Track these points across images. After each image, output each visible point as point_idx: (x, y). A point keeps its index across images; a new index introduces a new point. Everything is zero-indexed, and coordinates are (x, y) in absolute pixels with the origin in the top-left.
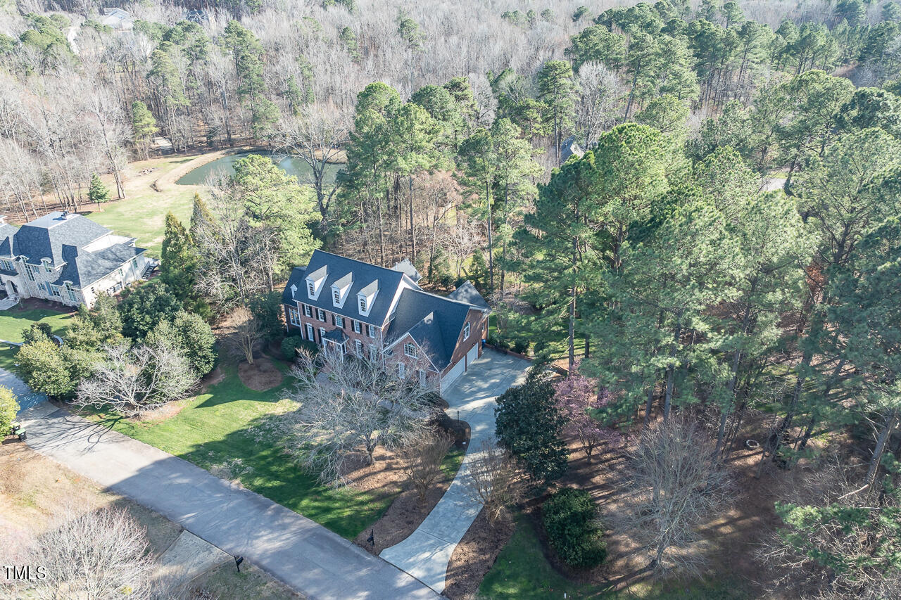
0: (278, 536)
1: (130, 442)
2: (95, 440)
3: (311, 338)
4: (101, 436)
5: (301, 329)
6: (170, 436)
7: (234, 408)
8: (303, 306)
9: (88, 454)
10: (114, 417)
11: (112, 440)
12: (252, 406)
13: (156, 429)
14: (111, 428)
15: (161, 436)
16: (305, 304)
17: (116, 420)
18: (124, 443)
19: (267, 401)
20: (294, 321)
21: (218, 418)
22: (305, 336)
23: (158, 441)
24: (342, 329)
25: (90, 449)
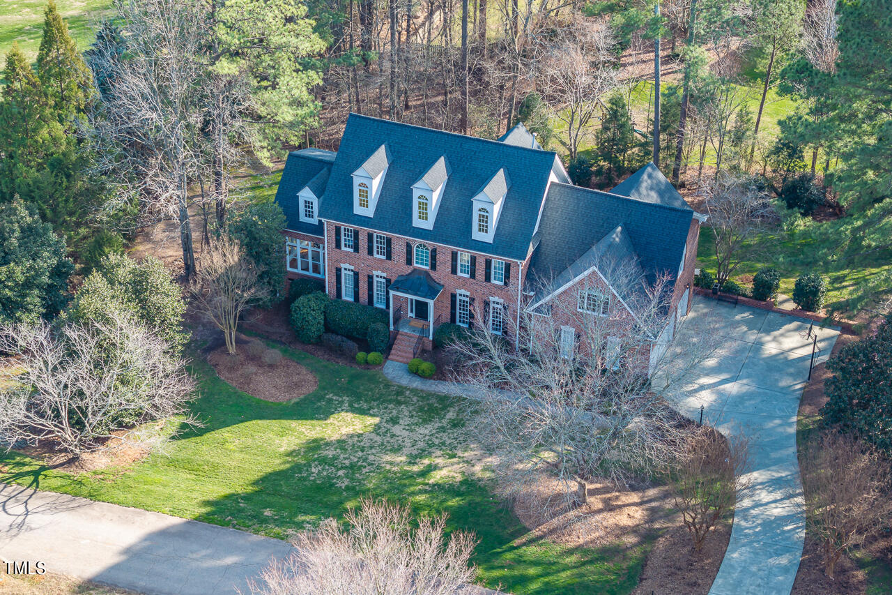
1: (94, 507)
2: (20, 509)
3: (347, 297)
4: (26, 502)
5: (324, 281)
6: (168, 490)
7: (257, 435)
8: (338, 230)
9: (24, 535)
10: (26, 469)
11: (54, 508)
12: (289, 429)
13: (131, 483)
14: (37, 487)
15: (149, 493)
16: (344, 226)
17: (36, 474)
18: (87, 510)
19: (312, 419)
20: (294, 263)
21: (237, 455)
22: (334, 291)
23: (149, 501)
24: (426, 273)
25: (20, 526)
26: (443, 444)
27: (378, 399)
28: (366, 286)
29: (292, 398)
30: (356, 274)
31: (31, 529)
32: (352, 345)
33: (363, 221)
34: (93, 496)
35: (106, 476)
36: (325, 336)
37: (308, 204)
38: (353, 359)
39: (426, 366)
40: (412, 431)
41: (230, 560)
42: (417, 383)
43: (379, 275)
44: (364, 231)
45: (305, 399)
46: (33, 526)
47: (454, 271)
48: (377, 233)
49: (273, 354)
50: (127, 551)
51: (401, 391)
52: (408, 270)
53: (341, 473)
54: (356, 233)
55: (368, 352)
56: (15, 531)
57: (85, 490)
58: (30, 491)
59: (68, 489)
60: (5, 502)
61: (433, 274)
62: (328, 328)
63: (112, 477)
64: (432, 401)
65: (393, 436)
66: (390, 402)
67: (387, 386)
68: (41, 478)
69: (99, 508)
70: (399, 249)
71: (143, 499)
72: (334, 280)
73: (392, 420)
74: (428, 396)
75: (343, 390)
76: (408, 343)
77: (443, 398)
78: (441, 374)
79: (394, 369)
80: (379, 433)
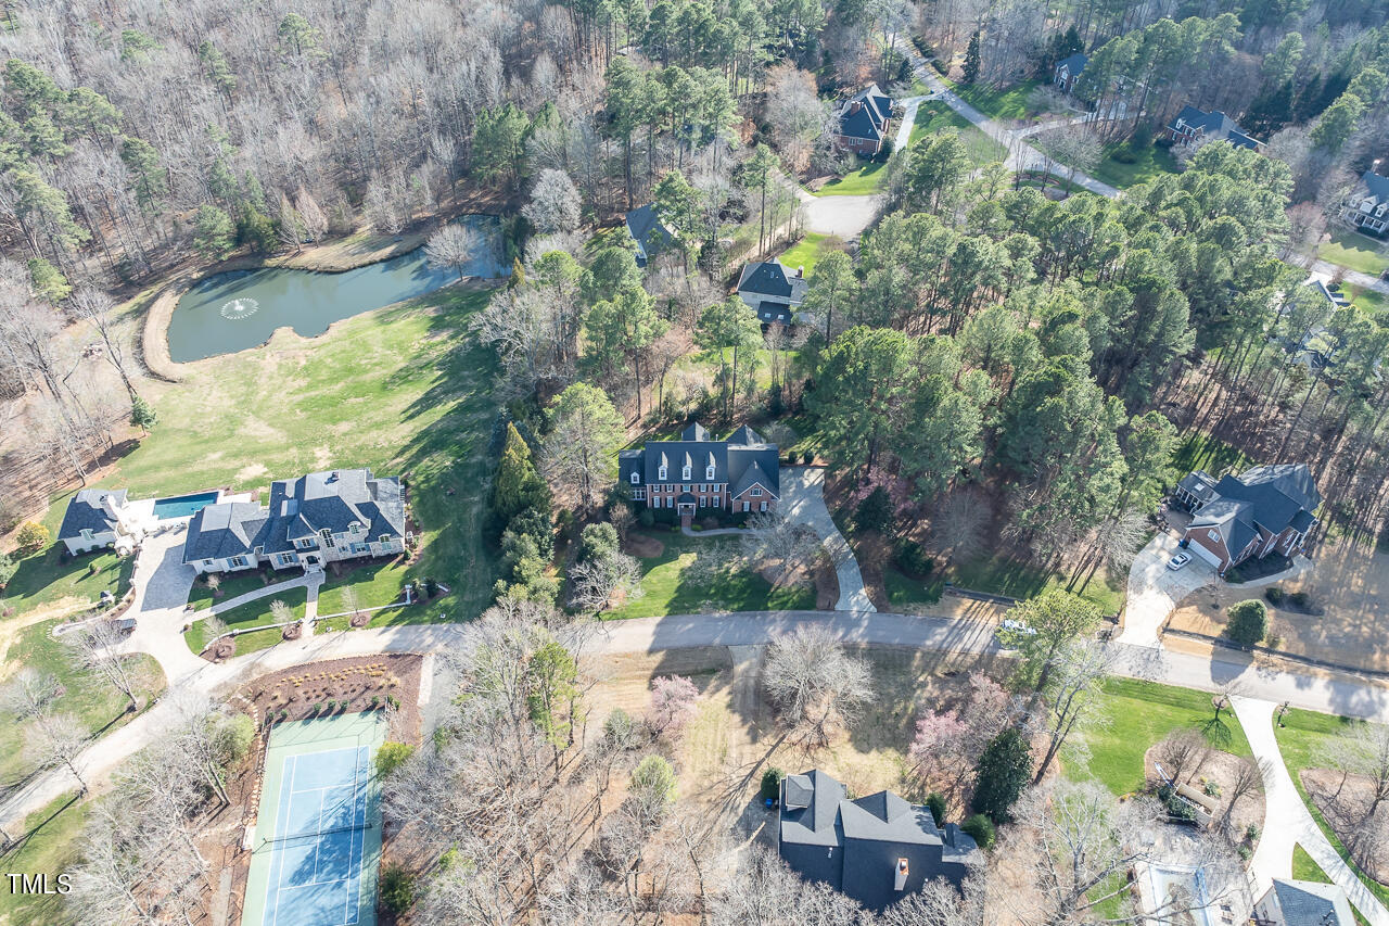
0: (776, 625)
3: (657, 507)
5: (647, 502)
8: (653, 486)
11: (614, 627)
12: (668, 567)
13: (632, 608)
15: (641, 610)
16: (654, 484)
17: (598, 614)
18: (627, 624)
19: (672, 561)
21: (659, 584)
22: (652, 507)
24: (689, 493)
25: (607, 637)
26: (723, 557)
27: (688, 545)
28: (664, 502)
29: (658, 554)
30: (660, 499)
31: (612, 638)
32: (669, 525)
33: (663, 482)
34: (623, 618)
35: (621, 608)
37: (635, 477)
38: (671, 531)
39: (699, 527)
40: (708, 555)
41: (691, 625)
42: (698, 534)
43: (670, 498)
45: (663, 553)
46: (611, 636)
47: (700, 491)
48: (668, 484)
49: (642, 538)
50: (655, 633)
51: (694, 539)
52: (682, 494)
53: (699, 580)
54: (660, 486)
55: (675, 527)
56: (607, 640)
57: (619, 616)
58: (601, 622)
59: (612, 618)
61: (692, 494)
62: (656, 522)
63: (623, 608)
64: (707, 540)
65: (704, 559)
66: (693, 545)
67: (688, 538)
68: (601, 616)
70: (677, 488)
71: (643, 613)
72: (651, 502)
73: (700, 553)
74: (704, 538)
75: (675, 545)
76: (687, 519)
77: (710, 538)
78: (705, 528)
79: (686, 530)
80: (700, 559)
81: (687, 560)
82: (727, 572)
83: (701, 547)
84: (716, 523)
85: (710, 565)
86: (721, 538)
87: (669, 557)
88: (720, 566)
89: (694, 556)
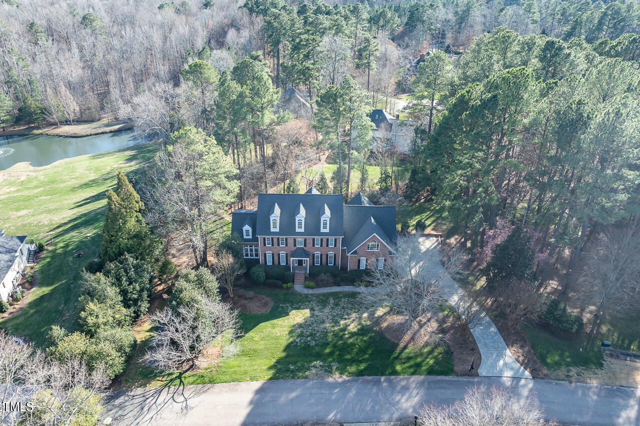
0: (410, 394)
1: (216, 387)
2: (181, 399)
3: (269, 263)
4: (182, 394)
5: (259, 259)
6: (242, 369)
7: (264, 331)
8: (264, 239)
9: (190, 412)
10: (174, 376)
11: (198, 393)
12: (275, 324)
13: (224, 370)
14: (184, 385)
15: (235, 372)
16: (266, 237)
17: (179, 377)
18: (212, 390)
19: (281, 317)
20: (247, 255)
21: (262, 342)
22: (264, 262)
23: (238, 377)
24: (302, 248)
25: (186, 407)
26: (338, 314)
27: (300, 302)
28: (277, 258)
29: (266, 310)
30: (273, 254)
31: (192, 408)
32: (279, 282)
33: (275, 233)
34: (212, 382)
35: (211, 369)
36: (267, 281)
37: (247, 231)
38: (282, 288)
39: (312, 284)
40: (322, 312)
41: (293, 395)
42: (311, 291)
43: (283, 254)
44: (275, 237)
45: (272, 309)
46: (192, 406)
47: (314, 245)
48: (281, 237)
49: (251, 294)
51: (307, 296)
52: (295, 248)
53: (309, 339)
54: (272, 239)
55: (287, 284)
56: (185, 411)
57: (207, 380)
58: (181, 387)
59: (199, 381)
60: (173, 396)
61: (305, 248)
62: (267, 277)
63: (214, 369)
64: (321, 297)
65: (317, 316)
66: (306, 301)
67: (300, 295)
68: (183, 379)
69: (218, 387)
70: (291, 241)
71: (234, 376)
72: (263, 258)
73: (312, 309)
74: (318, 295)
75: (285, 302)
76: (300, 276)
77: (324, 295)
78: (318, 286)
79: (299, 288)
80: (312, 316)
81: (299, 316)
82: (344, 329)
83: (314, 304)
84: (331, 280)
85: (323, 322)
86: (335, 295)
87: (278, 313)
88: (336, 323)
89: (306, 313)
